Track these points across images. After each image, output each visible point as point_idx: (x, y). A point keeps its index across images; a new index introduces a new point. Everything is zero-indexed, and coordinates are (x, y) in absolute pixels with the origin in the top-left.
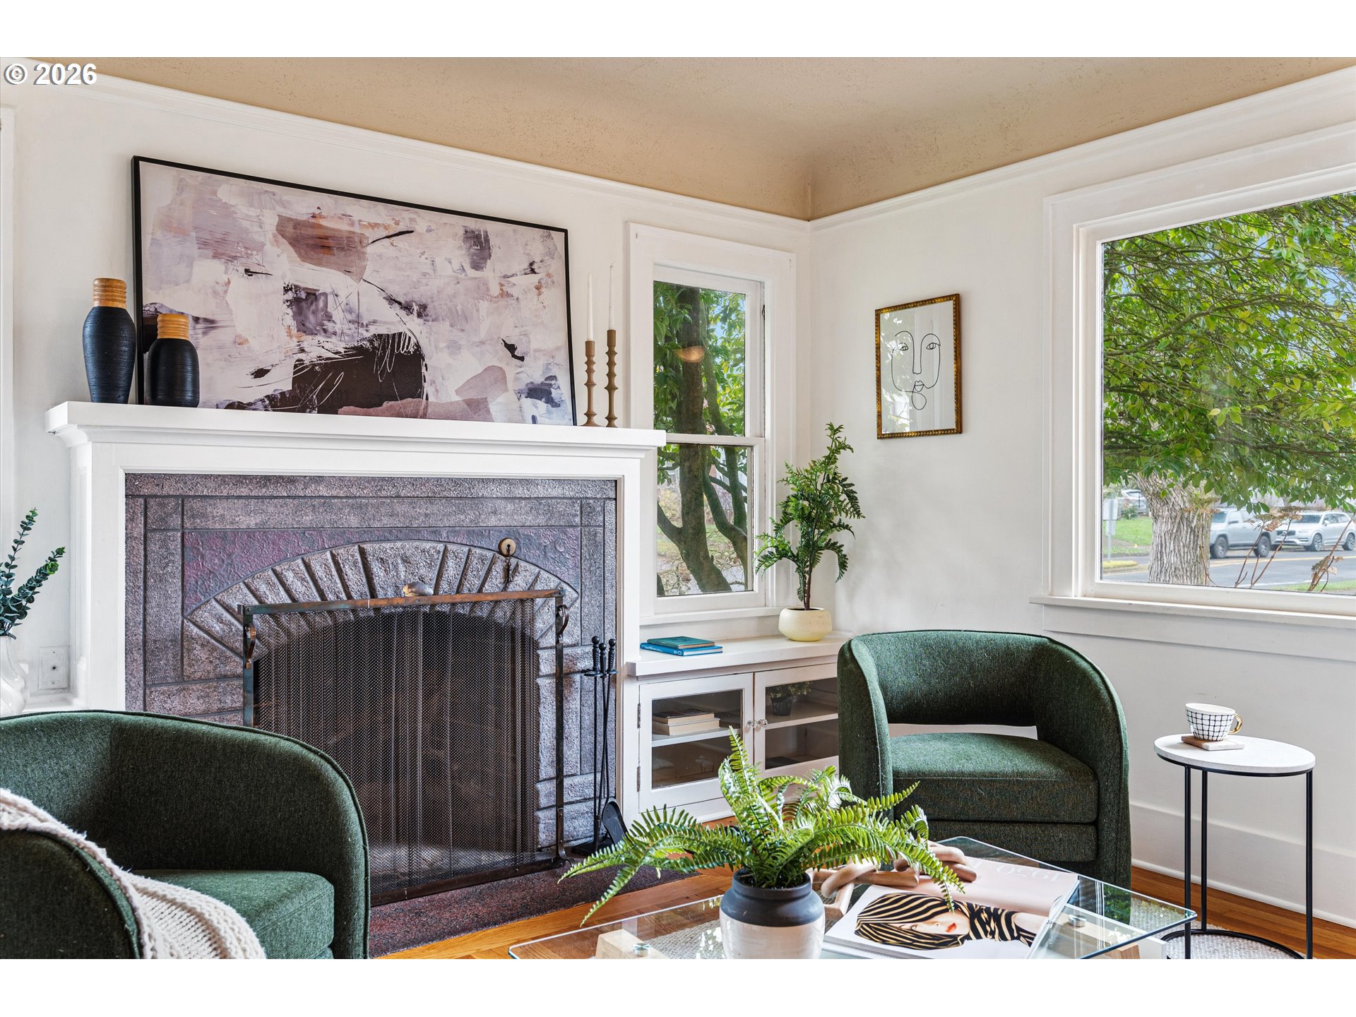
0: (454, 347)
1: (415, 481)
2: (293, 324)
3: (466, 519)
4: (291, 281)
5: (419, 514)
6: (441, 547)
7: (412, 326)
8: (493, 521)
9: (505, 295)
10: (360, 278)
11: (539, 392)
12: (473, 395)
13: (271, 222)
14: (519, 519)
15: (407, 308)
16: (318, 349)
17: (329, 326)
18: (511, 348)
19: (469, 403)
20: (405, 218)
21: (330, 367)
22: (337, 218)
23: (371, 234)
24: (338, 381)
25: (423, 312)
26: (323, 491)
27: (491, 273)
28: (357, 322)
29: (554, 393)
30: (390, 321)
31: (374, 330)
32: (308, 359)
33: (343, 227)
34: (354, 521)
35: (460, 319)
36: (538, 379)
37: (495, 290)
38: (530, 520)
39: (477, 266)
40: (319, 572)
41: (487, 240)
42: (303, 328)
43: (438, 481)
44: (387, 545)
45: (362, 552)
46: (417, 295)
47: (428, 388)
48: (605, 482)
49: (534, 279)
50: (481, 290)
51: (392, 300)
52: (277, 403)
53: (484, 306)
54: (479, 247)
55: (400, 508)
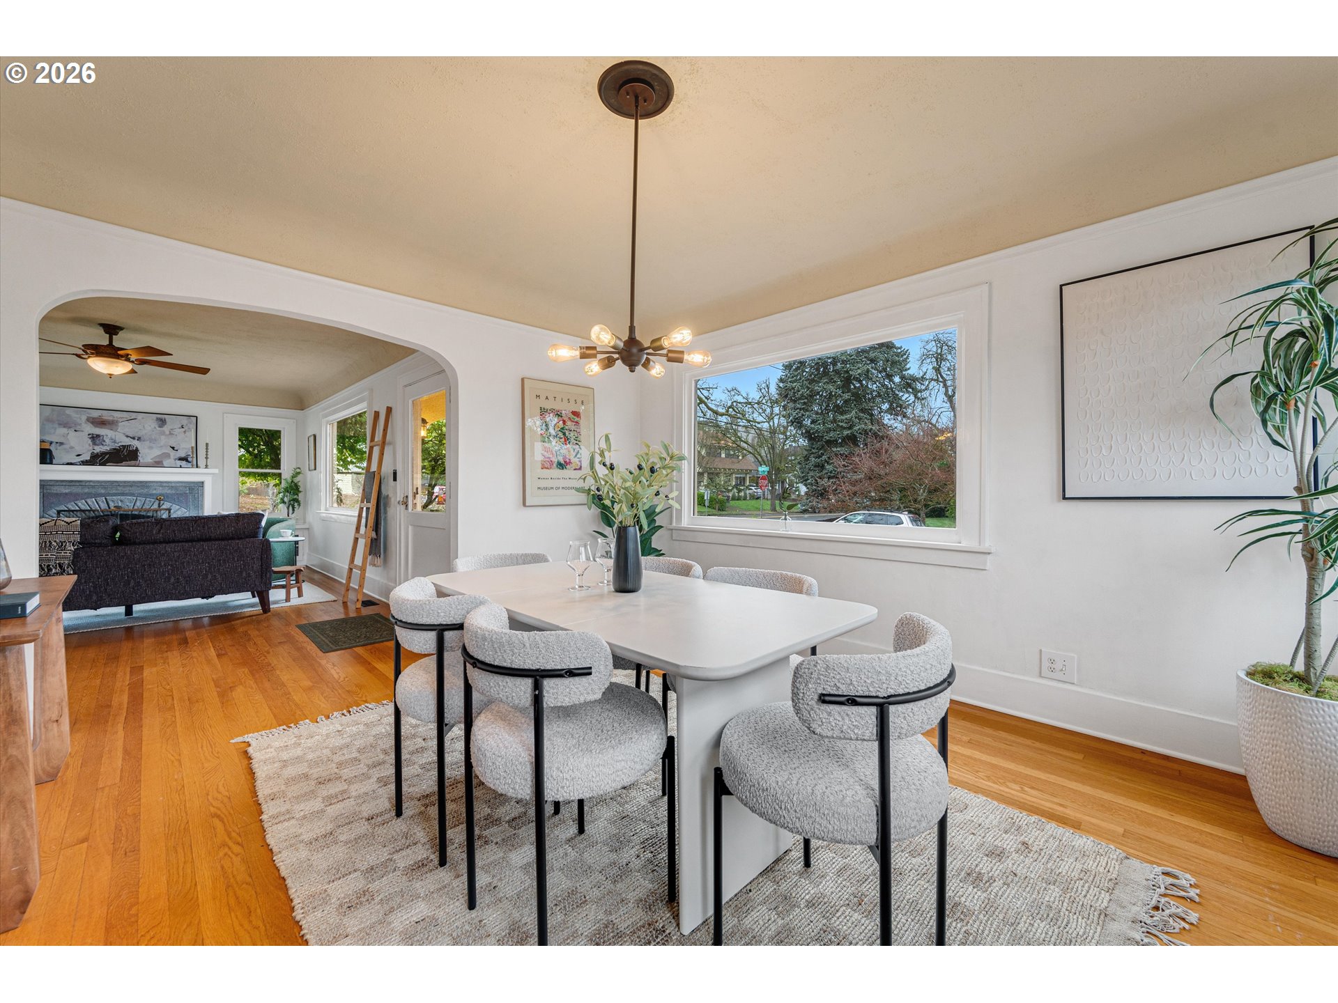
0: (151, 448)
1: (125, 482)
2: (91, 443)
3: (145, 491)
4: (91, 433)
5: (127, 490)
6: (135, 498)
7: (135, 443)
8: (154, 492)
9: (171, 434)
10: (116, 431)
11: (185, 459)
12: (157, 460)
13: (84, 418)
14: (164, 492)
15: (134, 438)
16: (98, 449)
17: (104, 443)
18: (173, 448)
19: (156, 462)
20: (134, 415)
21: (104, 454)
22: (106, 416)
23: (121, 420)
24: (107, 457)
25: (139, 439)
26: (92, 484)
27: (166, 429)
28: (115, 442)
29: (189, 459)
30: (127, 442)
31: (120, 444)
32: (95, 452)
33: (111, 418)
34: (103, 491)
35: (152, 440)
36: (183, 455)
37: (168, 433)
38: (169, 492)
39: (160, 427)
40: (90, 503)
41: (165, 420)
42: (94, 444)
43: (134, 482)
44: (115, 497)
45: (106, 499)
46: (137, 435)
47: (139, 458)
48: (199, 482)
49: (183, 430)
50: (163, 433)
51: (127, 436)
52: (84, 463)
53: (163, 437)
54: (162, 422)
55: (119, 488)
